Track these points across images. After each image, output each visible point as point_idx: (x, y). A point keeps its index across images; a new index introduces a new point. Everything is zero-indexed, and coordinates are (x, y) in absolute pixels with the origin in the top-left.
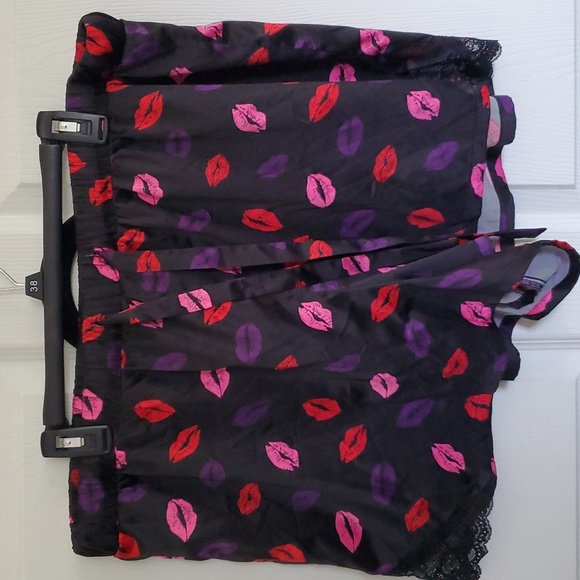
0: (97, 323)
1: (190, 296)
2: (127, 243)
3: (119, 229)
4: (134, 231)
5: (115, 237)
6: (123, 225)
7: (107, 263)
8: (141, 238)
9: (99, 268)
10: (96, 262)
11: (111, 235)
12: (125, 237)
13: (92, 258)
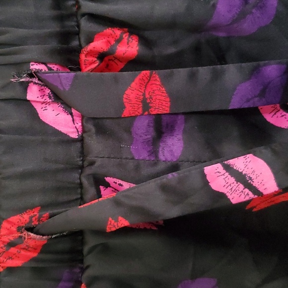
0: (30, 229)
1: (228, 168)
2: (102, 56)
3: (86, 25)
4: (118, 32)
5: (75, 43)
6: (94, 17)
7: (57, 97)
8: (130, 47)
9: (38, 108)
10: (33, 94)
11: (66, 36)
12: (99, 45)
13: (25, 86)
